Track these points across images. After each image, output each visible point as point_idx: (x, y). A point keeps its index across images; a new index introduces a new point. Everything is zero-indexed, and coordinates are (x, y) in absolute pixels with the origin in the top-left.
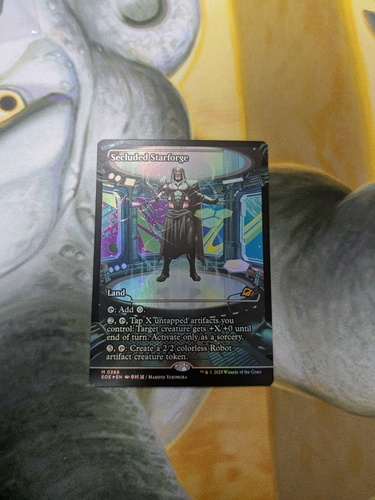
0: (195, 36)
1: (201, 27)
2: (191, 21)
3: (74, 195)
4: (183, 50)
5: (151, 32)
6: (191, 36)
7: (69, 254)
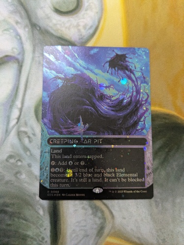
0: (99, 22)
1: (103, 17)
2: (97, 13)
3: (17, 123)
4: (91, 31)
5: (71, 19)
6: (96, 23)
7: (12, 161)
